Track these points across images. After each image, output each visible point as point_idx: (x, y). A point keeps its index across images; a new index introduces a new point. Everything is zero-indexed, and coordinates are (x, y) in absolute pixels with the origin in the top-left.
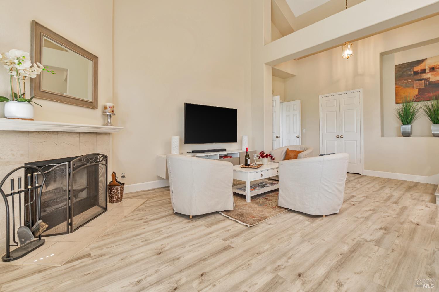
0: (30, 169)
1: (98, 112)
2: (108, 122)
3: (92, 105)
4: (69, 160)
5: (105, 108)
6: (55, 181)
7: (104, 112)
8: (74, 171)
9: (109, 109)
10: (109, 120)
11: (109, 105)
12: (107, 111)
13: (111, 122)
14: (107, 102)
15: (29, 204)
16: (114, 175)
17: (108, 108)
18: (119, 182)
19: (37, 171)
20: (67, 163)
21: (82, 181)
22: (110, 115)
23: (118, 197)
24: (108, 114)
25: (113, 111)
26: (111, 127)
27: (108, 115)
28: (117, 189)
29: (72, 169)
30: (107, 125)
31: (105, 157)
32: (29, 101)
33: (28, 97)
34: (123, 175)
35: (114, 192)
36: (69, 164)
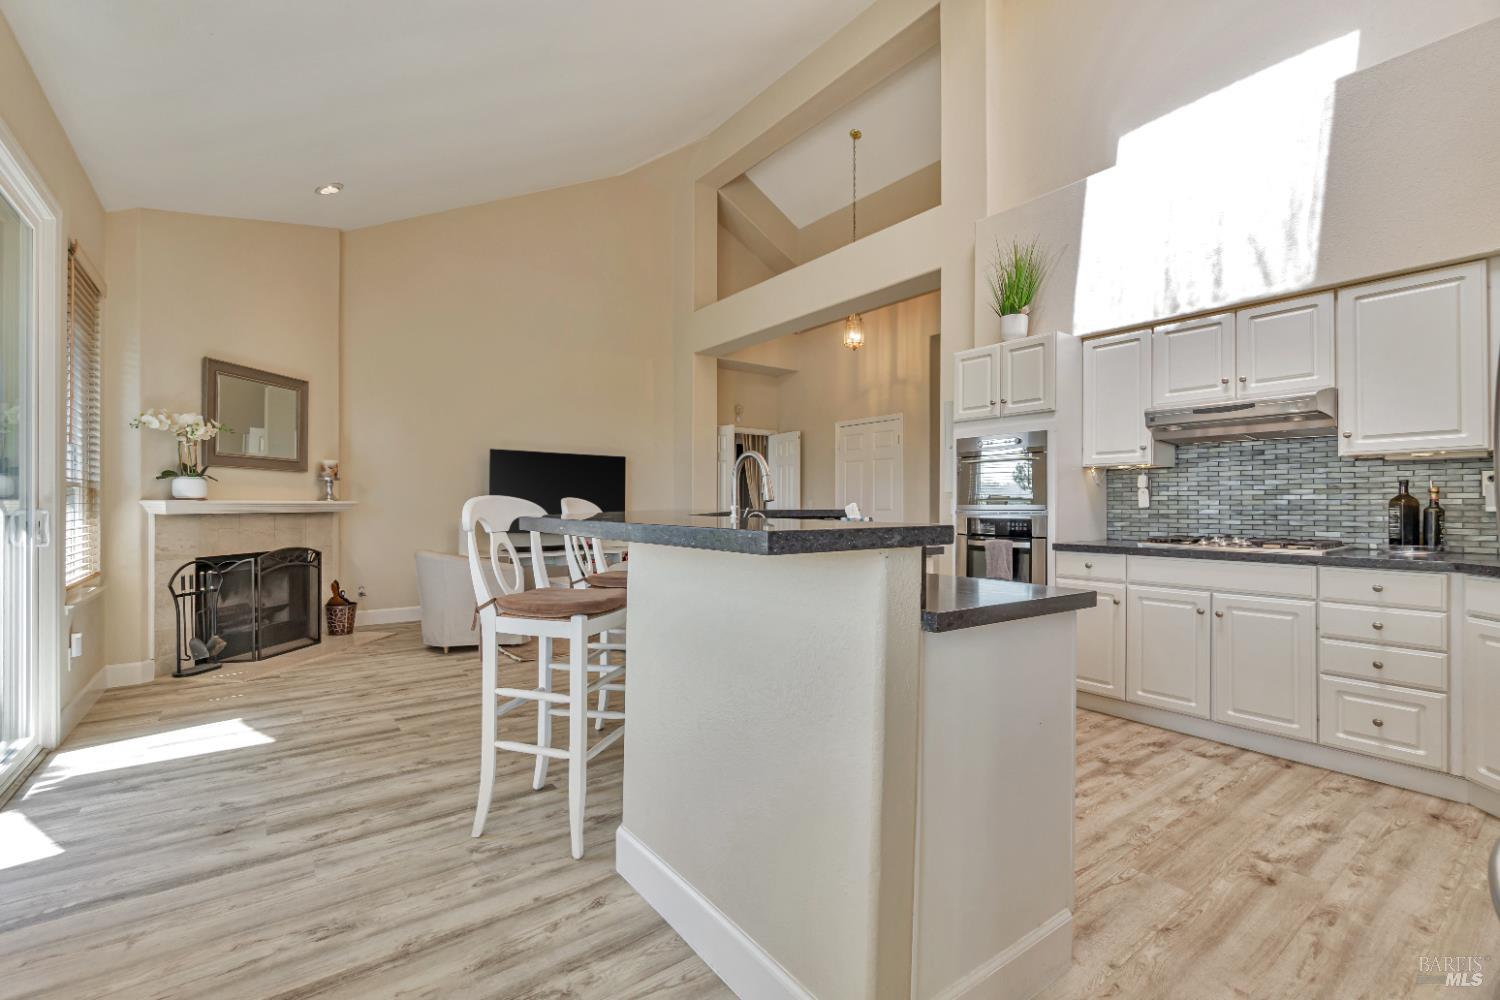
0: (202, 565)
1: (310, 476)
2: (327, 494)
3: (298, 465)
4: (256, 555)
5: (322, 468)
6: (236, 593)
7: (320, 476)
8: (262, 570)
9: (328, 471)
10: (329, 490)
11: (328, 463)
12: (324, 473)
13: (332, 494)
14: (326, 458)
15: (203, 611)
16: (335, 586)
17: (326, 467)
18: (346, 600)
19: (211, 568)
20: (252, 560)
21: (281, 594)
22: (331, 482)
23: (344, 626)
24: (328, 479)
25: (336, 474)
26: (333, 502)
27: (327, 481)
28: (341, 610)
29: (259, 568)
30: (325, 499)
31: (318, 554)
32: (201, 475)
33: (199, 469)
34: (361, 590)
35: (336, 616)
36: (256, 561)
